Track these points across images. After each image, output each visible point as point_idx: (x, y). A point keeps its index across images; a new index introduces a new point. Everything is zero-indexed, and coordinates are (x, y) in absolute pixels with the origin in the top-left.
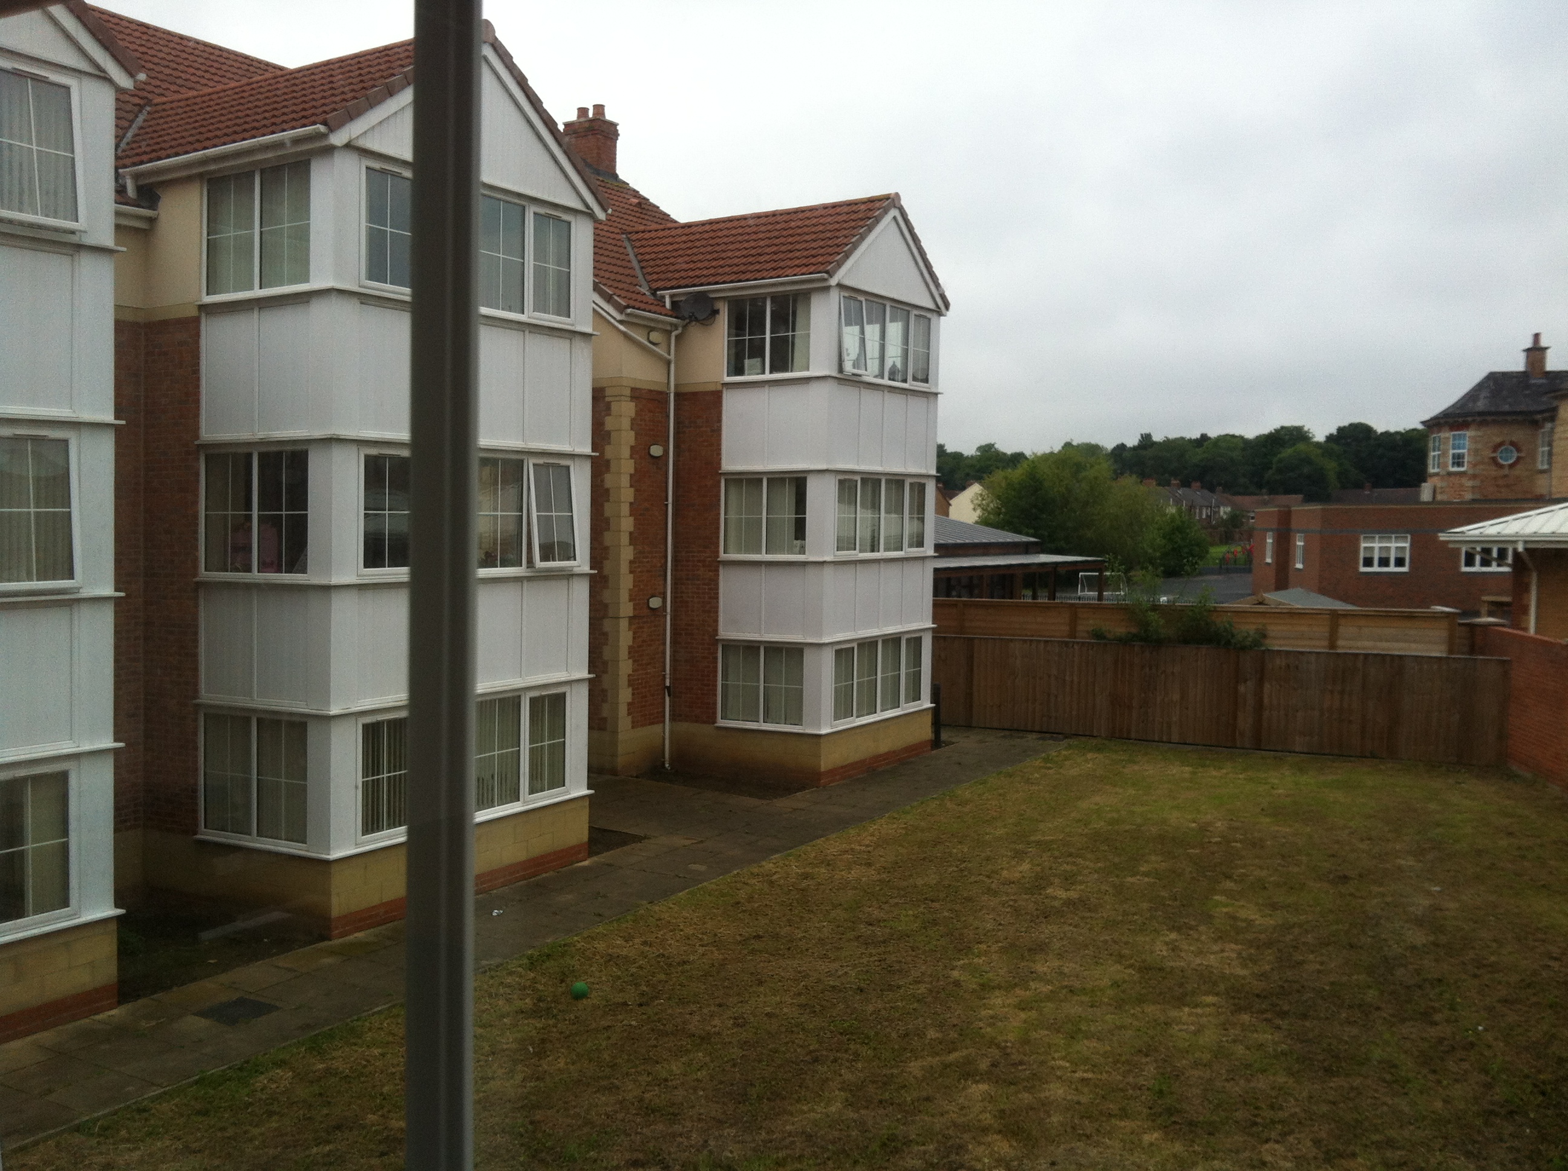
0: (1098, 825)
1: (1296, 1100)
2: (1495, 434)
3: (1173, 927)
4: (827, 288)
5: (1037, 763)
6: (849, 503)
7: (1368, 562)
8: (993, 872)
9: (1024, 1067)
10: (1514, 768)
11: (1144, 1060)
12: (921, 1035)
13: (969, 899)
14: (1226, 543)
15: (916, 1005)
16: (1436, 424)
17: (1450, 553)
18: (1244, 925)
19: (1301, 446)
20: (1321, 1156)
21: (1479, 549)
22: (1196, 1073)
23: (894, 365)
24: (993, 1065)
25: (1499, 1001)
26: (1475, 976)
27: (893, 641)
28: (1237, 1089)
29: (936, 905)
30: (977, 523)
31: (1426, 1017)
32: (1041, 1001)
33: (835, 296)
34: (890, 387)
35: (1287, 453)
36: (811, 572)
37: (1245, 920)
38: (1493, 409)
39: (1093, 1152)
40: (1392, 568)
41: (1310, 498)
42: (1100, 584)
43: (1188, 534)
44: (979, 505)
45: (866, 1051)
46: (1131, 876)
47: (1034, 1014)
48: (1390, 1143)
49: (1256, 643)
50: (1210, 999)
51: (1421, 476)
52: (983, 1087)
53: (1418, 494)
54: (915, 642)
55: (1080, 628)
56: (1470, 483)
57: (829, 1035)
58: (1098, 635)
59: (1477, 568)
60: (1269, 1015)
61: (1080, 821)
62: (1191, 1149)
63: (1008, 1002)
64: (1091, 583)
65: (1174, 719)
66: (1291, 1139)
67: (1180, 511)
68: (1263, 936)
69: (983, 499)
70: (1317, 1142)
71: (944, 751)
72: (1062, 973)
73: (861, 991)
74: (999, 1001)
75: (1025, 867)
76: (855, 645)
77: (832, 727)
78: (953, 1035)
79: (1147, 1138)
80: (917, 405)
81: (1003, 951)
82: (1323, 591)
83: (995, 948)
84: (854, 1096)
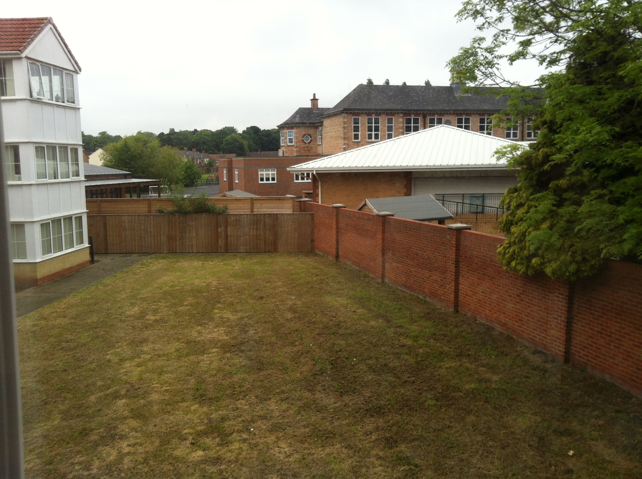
0: (166, 288)
1: (249, 382)
2: (303, 131)
3: (199, 325)
4: (21, 58)
5: (138, 266)
6: (41, 158)
7: (262, 179)
8: (122, 313)
9: (141, 390)
10: (317, 252)
11: (190, 378)
12: (94, 384)
13: (112, 325)
14: (208, 173)
15: (91, 373)
16: (282, 127)
17: (290, 175)
18: (226, 320)
19: (233, 135)
20: (258, 401)
21: (300, 173)
22: (210, 379)
23: (57, 95)
24: (127, 391)
25: (317, 335)
26: (308, 327)
27: (69, 219)
28: (226, 382)
29: (98, 330)
30: (102, 166)
31: (293, 344)
32: (146, 362)
33: (25, 62)
34: (57, 105)
35: (228, 137)
36: (25, 189)
37: (226, 318)
38: (301, 122)
39: (171, 418)
40: (271, 182)
41: (239, 155)
42: (159, 191)
43: (193, 169)
44: (103, 158)
45: (70, 396)
46: (181, 307)
47: (143, 368)
48: (283, 392)
49: (224, 211)
50: (214, 350)
51: (277, 147)
52: (124, 401)
53: (278, 154)
54: (79, 219)
55: (152, 209)
56: (295, 149)
57: (51, 392)
58: (160, 211)
59: (300, 181)
60: (237, 353)
61: (158, 287)
62: (210, 409)
63: (132, 365)
64: (155, 190)
65: (194, 243)
66: (247, 397)
67: (189, 160)
68: (233, 323)
69: (104, 156)
70: (257, 397)
71: (96, 264)
72: (154, 350)
73: (66, 371)
74: (128, 365)
75: (136, 309)
76: (50, 221)
77: (42, 258)
78: (109, 382)
79: (193, 408)
80: (69, 113)
81: (129, 344)
82: (246, 190)
83: (125, 344)
84: (65, 415)
